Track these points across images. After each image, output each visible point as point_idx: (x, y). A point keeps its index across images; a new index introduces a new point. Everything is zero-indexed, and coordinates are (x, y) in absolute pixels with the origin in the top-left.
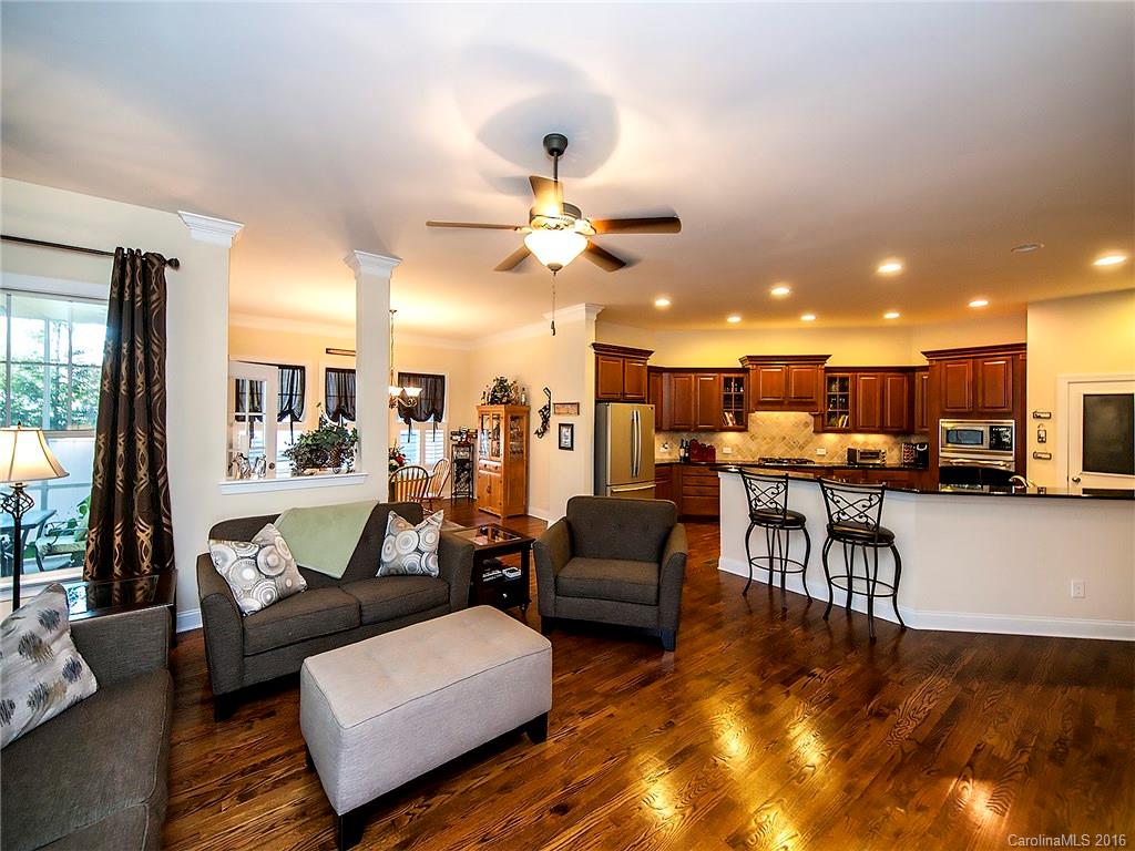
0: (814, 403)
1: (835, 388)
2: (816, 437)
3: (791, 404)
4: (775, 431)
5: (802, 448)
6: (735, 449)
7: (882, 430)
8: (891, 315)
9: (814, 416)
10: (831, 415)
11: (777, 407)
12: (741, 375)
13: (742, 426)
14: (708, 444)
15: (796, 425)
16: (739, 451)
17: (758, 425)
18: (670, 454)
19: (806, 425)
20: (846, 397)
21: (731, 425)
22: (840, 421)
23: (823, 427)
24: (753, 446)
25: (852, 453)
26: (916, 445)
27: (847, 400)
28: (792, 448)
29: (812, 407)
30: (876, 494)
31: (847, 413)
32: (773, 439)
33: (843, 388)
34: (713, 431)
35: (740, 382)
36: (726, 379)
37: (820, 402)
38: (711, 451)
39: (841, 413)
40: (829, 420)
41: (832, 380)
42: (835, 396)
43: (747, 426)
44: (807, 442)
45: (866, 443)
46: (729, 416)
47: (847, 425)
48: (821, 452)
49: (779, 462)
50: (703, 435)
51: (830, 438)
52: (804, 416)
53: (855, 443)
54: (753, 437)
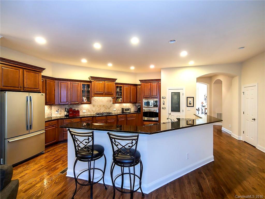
0: (112, 94)
1: (118, 90)
2: (113, 105)
3: (106, 94)
4: (101, 104)
5: (109, 109)
6: (87, 110)
7: (130, 102)
8: (132, 68)
9: (113, 98)
10: (117, 98)
11: (101, 95)
12: (89, 83)
13: (89, 102)
14: (76, 109)
15: (107, 101)
16: (89, 111)
17: (96, 102)
18: (60, 114)
19: (110, 101)
20: (121, 92)
21: (85, 102)
22: (120, 100)
23: (115, 102)
24: (94, 109)
25: (123, 109)
26: (137, 106)
27: (121, 93)
28: (106, 109)
29: (112, 95)
30: (135, 140)
31: (121, 97)
32: (100, 106)
33: (120, 90)
34: (78, 104)
35: (88, 86)
36: (83, 84)
37: (114, 94)
38: (78, 112)
39: (120, 97)
40: (117, 100)
41: (117, 87)
42: (118, 92)
43: (91, 102)
44: (111, 107)
45: (126, 106)
46: (85, 99)
47: (122, 101)
48: (115, 109)
49: (102, 114)
50: (75, 106)
51: (117, 105)
52: (110, 98)
53: (124, 106)
54: (94, 106)
